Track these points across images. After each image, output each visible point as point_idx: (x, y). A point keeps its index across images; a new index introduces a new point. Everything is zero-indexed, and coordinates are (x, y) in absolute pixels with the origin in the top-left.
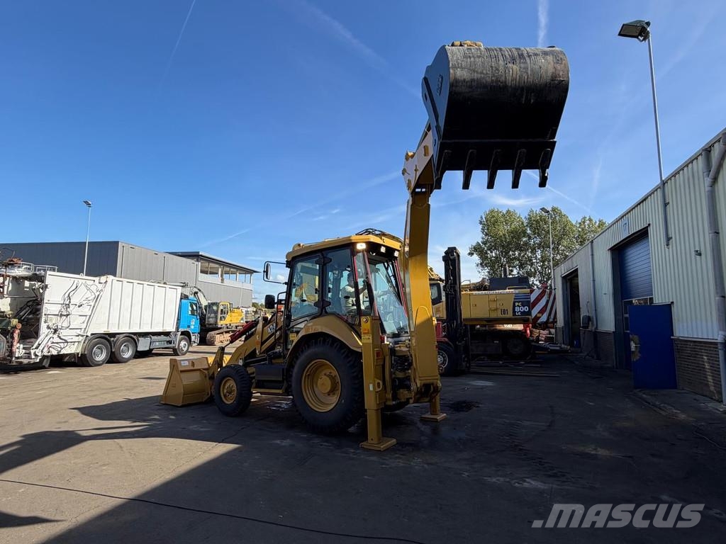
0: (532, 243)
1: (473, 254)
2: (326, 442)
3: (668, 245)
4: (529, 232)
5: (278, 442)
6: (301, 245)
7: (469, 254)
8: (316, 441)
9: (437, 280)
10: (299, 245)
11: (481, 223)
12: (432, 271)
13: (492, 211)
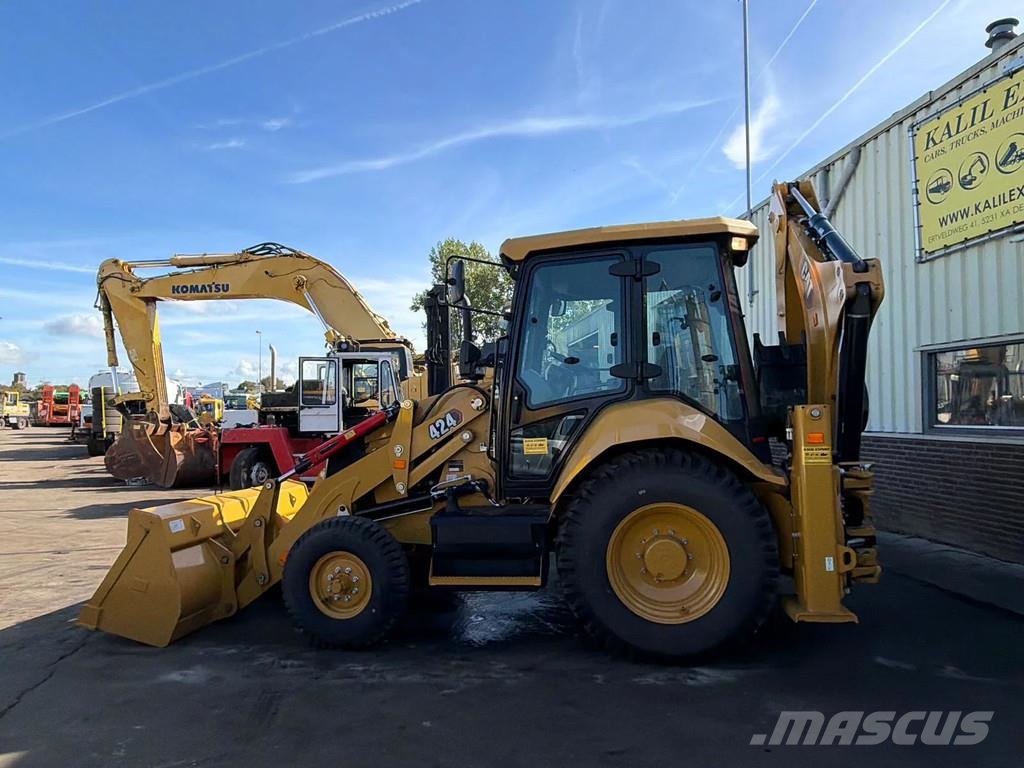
0: (505, 297)
1: (418, 308)
2: (288, 657)
3: (751, 302)
4: (501, 279)
5: (175, 676)
6: (121, 262)
7: (413, 308)
8: (266, 659)
9: (400, 342)
10: (116, 262)
11: (432, 260)
12: (387, 327)
13: (449, 243)
